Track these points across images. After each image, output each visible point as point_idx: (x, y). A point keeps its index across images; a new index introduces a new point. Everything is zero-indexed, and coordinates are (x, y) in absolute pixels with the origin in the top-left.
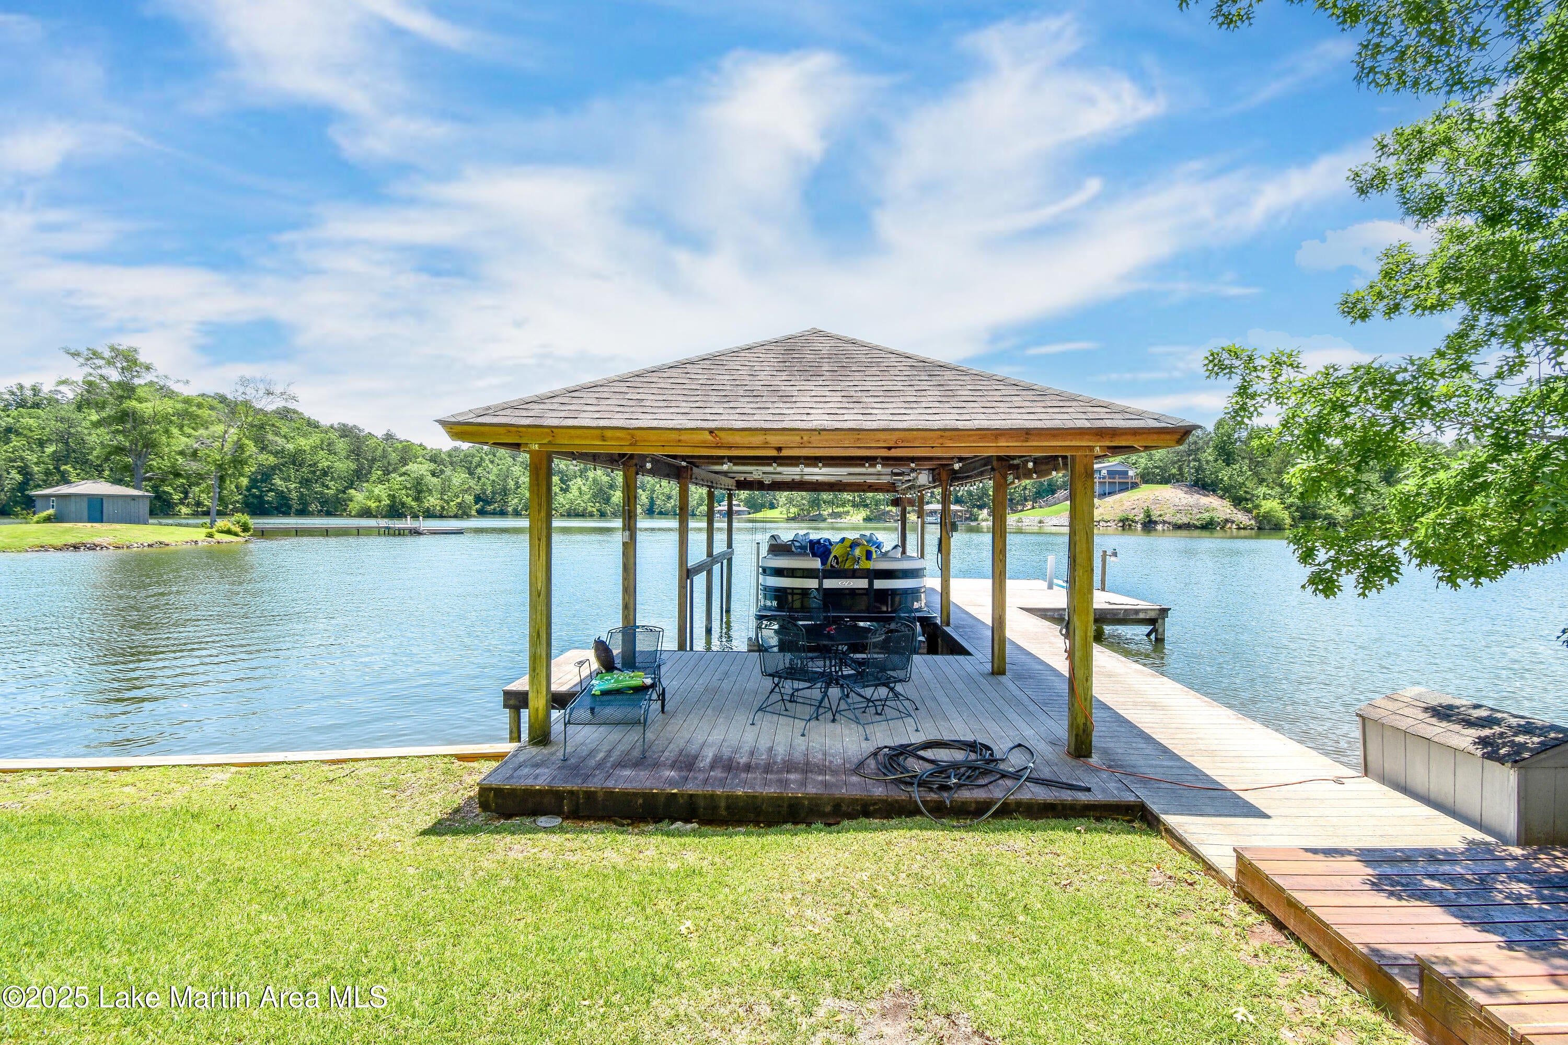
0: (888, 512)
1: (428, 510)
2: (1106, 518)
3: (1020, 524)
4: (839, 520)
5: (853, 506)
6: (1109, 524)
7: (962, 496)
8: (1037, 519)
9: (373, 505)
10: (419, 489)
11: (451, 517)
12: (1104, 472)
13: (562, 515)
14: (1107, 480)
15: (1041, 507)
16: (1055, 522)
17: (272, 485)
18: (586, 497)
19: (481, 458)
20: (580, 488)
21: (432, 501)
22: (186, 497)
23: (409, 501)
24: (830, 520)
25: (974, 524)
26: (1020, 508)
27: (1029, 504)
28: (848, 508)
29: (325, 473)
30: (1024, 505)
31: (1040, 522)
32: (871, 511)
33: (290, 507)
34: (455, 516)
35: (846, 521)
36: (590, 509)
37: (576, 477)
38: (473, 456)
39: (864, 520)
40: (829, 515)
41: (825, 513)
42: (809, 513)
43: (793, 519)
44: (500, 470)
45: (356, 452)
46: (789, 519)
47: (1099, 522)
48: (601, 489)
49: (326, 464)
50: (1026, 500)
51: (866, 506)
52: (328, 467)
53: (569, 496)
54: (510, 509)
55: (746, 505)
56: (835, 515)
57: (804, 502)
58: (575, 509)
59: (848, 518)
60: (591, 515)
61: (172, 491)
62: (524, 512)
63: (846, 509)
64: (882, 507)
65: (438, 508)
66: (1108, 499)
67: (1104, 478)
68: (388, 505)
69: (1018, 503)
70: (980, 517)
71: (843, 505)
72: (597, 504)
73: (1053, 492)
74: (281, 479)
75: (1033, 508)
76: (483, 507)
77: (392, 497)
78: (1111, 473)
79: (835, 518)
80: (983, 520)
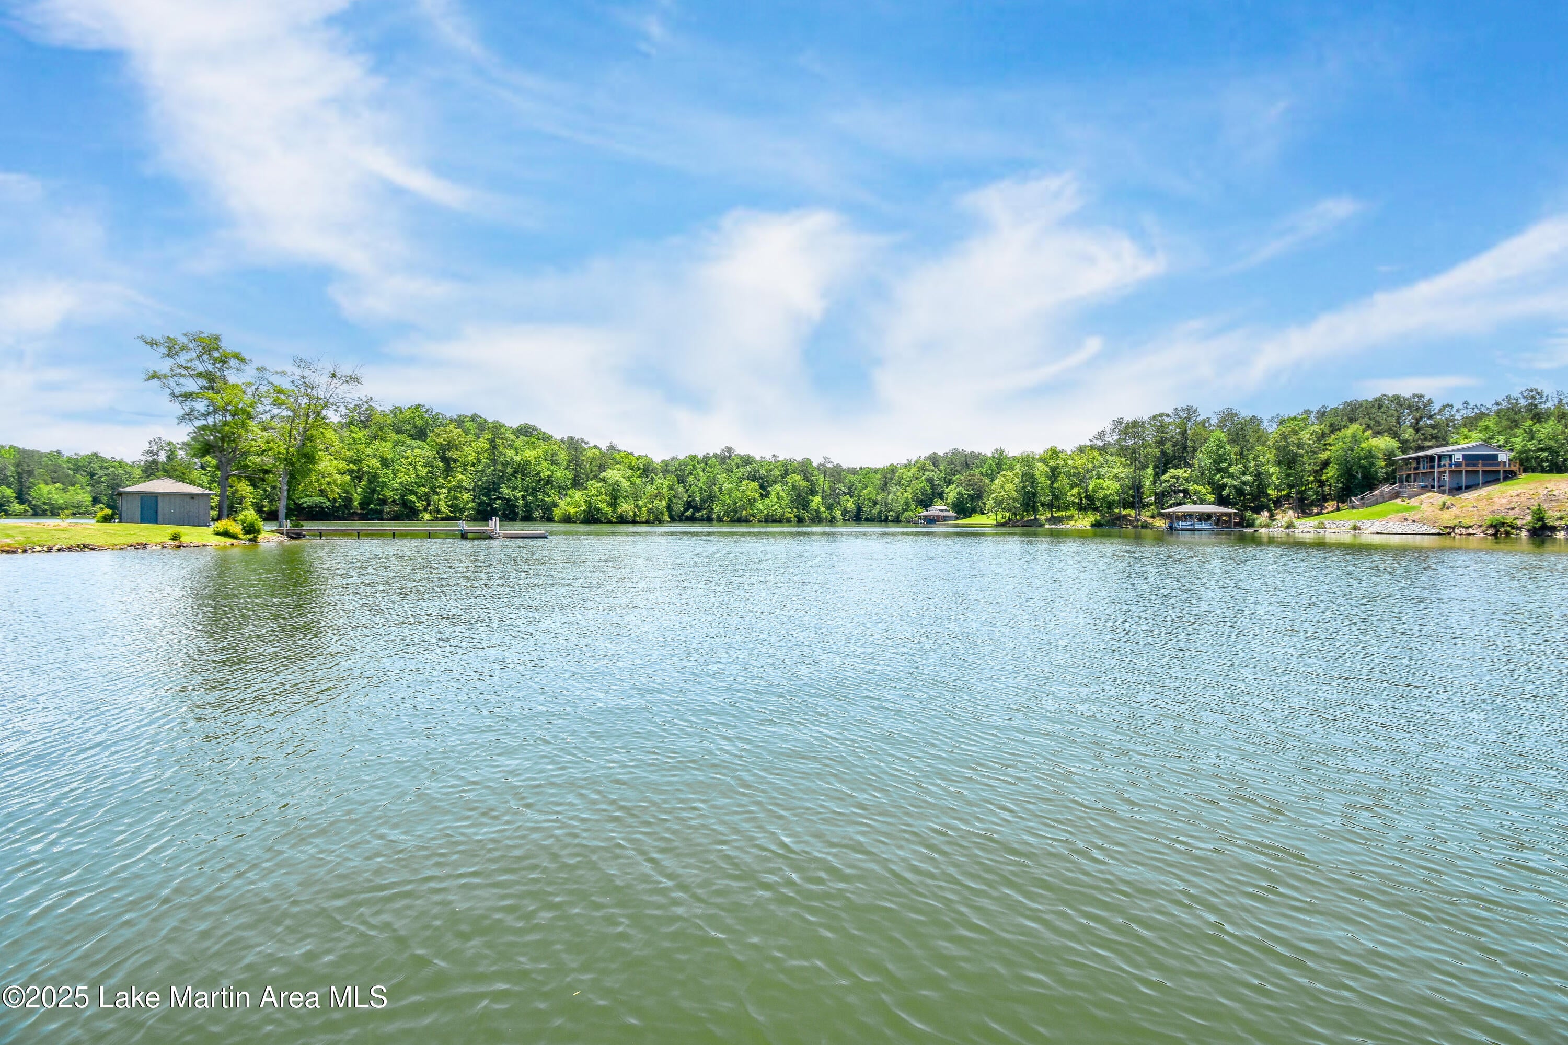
0: (1125, 516)
1: (621, 516)
2: (1465, 522)
3: (1322, 531)
4: (1059, 526)
5: (1080, 509)
6: (1470, 531)
7: (1229, 495)
8: (1352, 523)
9: (572, 510)
10: (615, 496)
11: (643, 522)
12: (1458, 457)
13: (759, 521)
14: (1464, 468)
15: (1353, 508)
16: (1378, 527)
17: (500, 493)
18: (784, 503)
19: (694, 467)
20: (778, 494)
21: (626, 507)
22: (429, 505)
23: (603, 506)
24: (1048, 526)
25: (1248, 531)
26: (1315, 510)
27: (1331, 505)
28: (1073, 512)
29: (548, 482)
30: (1322, 507)
31: (1355, 528)
32: (1103, 516)
33: (517, 514)
34: (648, 522)
35: (1069, 527)
36: (787, 515)
37: (776, 483)
38: (687, 465)
39: (1093, 525)
40: (1046, 520)
41: (1043, 518)
42: (1023, 518)
43: (1003, 525)
44: (708, 477)
45: (575, 462)
46: (999, 525)
47: (1454, 528)
48: (799, 495)
49: (548, 473)
50: (1326, 500)
51: (1096, 509)
52: (549, 476)
53: (768, 501)
54: (714, 516)
55: (953, 509)
56: (1053, 520)
57: (1016, 504)
58: (772, 516)
59: (1072, 523)
60: (789, 521)
61: (415, 500)
62: (725, 518)
63: (1068, 513)
64: (1117, 511)
65: (631, 514)
66: (1465, 496)
67: (1459, 465)
68: (584, 511)
69: (1312, 504)
70: (1258, 522)
71: (1067, 508)
72: (795, 510)
73: (1372, 488)
74: (508, 487)
75: (1338, 509)
76: (693, 514)
77: (589, 503)
78: (1470, 458)
79: (1055, 524)
80: (1262, 526)
